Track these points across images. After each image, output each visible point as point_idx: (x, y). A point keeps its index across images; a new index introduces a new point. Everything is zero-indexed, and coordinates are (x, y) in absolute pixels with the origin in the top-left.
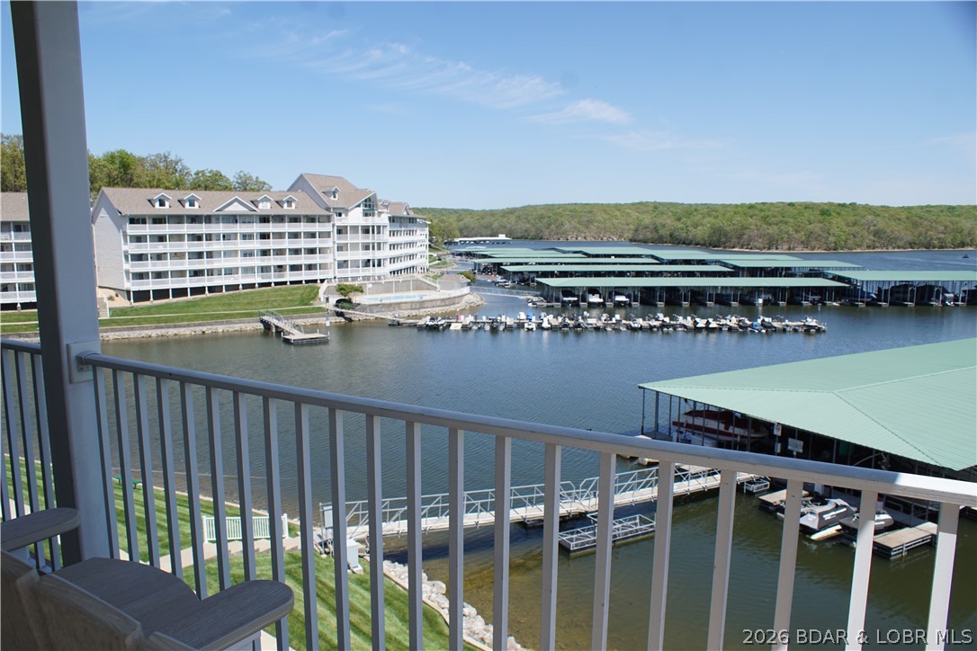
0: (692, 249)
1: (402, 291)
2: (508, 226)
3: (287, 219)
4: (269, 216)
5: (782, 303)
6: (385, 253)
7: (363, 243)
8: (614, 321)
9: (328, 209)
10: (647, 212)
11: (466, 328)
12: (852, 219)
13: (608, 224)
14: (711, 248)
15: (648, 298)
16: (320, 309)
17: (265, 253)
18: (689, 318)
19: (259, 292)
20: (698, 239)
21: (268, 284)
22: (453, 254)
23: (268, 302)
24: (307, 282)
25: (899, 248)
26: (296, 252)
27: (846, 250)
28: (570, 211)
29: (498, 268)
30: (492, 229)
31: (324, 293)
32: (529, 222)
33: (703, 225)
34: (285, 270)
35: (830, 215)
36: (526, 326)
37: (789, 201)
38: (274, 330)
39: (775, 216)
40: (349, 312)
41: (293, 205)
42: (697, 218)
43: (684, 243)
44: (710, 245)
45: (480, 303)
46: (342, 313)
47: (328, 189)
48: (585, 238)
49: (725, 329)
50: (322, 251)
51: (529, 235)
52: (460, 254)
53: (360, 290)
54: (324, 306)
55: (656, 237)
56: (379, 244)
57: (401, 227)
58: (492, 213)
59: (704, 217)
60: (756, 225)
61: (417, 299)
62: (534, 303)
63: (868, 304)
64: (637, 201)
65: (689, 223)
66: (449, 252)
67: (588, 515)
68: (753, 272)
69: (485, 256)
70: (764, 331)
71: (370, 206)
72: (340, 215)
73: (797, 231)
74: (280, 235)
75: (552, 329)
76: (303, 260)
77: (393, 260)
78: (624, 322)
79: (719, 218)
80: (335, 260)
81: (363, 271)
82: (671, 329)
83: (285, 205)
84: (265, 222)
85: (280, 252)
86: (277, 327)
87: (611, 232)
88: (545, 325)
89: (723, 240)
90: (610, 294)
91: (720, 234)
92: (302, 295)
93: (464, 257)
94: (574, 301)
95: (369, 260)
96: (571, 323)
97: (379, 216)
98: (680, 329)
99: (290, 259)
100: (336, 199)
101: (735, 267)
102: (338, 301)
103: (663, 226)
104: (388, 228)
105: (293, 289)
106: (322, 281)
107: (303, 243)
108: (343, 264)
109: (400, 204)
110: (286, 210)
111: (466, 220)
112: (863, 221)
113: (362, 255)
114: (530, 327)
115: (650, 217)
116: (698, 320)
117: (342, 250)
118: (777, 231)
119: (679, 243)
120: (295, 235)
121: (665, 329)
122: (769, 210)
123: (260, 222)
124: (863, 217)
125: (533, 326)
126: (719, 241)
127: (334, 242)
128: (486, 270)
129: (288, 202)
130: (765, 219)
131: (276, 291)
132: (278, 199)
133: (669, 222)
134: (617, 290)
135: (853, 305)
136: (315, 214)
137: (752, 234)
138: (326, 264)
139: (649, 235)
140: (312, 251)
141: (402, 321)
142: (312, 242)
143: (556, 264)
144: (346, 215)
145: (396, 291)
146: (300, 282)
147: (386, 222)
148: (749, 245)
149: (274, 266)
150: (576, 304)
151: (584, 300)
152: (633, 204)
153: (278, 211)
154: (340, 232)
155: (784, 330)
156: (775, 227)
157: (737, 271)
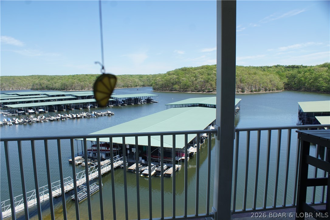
5: (96, 107)
8: (43, 118)
10: (36, 79)
13: (21, 84)
15: (51, 109)
18: (70, 115)
20: (57, 88)
25: (120, 87)
33: (58, 82)
36: (8, 123)
37: (85, 74)
39: (82, 79)
42: (55, 80)
43: (52, 89)
44: (61, 89)
48: (13, 89)
49: (83, 117)
55: (41, 87)
59: (58, 80)
60: (77, 82)
62: (6, 115)
63: (121, 105)
64: (31, 75)
65: (53, 82)
67: (79, 187)
68: (83, 98)
70: (95, 116)
73: (90, 84)
75: (20, 124)
78: (47, 118)
79: (64, 80)
82: (65, 119)
87: (23, 87)
88: (17, 123)
90: (37, 109)
91: (65, 86)
94: (23, 113)
96: (27, 121)
98: (68, 119)
101: (76, 96)
103: (43, 83)
115: (38, 80)
116: (73, 115)
119: (50, 89)
121: (63, 119)
122: (80, 77)
125: (11, 123)
126: (64, 88)
130: (79, 80)
133: (46, 82)
134: (39, 107)
135: (117, 106)
137: (75, 85)
139: (38, 87)
148: (75, 89)
150: (24, 114)
151: (27, 112)
155: (102, 115)
156: (83, 82)
157: (77, 98)
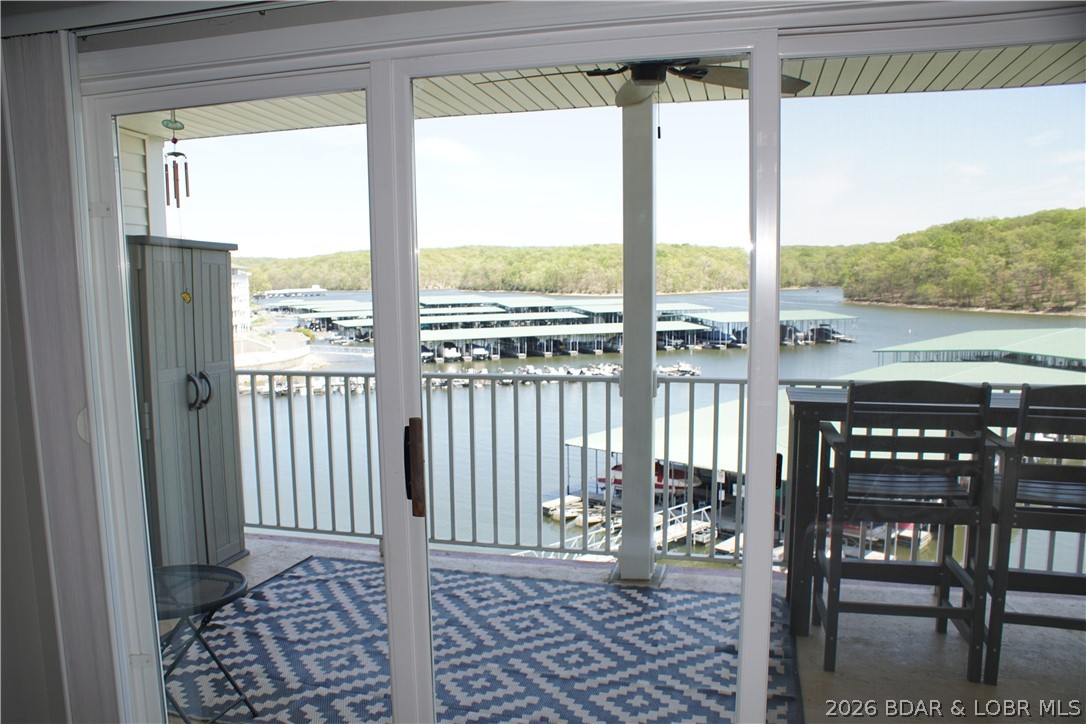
2: (321, 275)
10: (474, 256)
11: (318, 393)
12: (687, 260)
14: (547, 293)
15: (507, 349)
18: (561, 369)
20: (533, 285)
22: (267, 309)
25: (733, 288)
27: (684, 292)
29: (329, 324)
30: (303, 280)
32: (344, 270)
33: (537, 270)
35: (665, 256)
39: (611, 258)
42: (530, 262)
43: (517, 289)
44: (546, 290)
51: (345, 285)
52: (276, 310)
55: (488, 283)
58: (301, 261)
59: (537, 261)
60: (593, 268)
63: (729, 346)
64: (462, 245)
65: (521, 268)
68: (608, 318)
69: (305, 311)
79: (554, 262)
87: (437, 280)
89: (560, 284)
90: (467, 346)
91: (556, 278)
93: (280, 313)
94: (429, 357)
101: (587, 313)
103: (494, 271)
111: (271, 270)
112: (698, 262)
115: (478, 262)
116: (570, 369)
118: (616, 274)
119: (512, 289)
122: (605, 252)
124: (697, 258)
126: (555, 286)
128: (313, 326)
130: (601, 261)
133: (500, 266)
134: (474, 343)
135: (714, 348)
137: (589, 278)
139: (480, 282)
148: (587, 289)
150: (431, 361)
151: (440, 355)
152: (458, 249)
156: (612, 269)
157: (590, 318)
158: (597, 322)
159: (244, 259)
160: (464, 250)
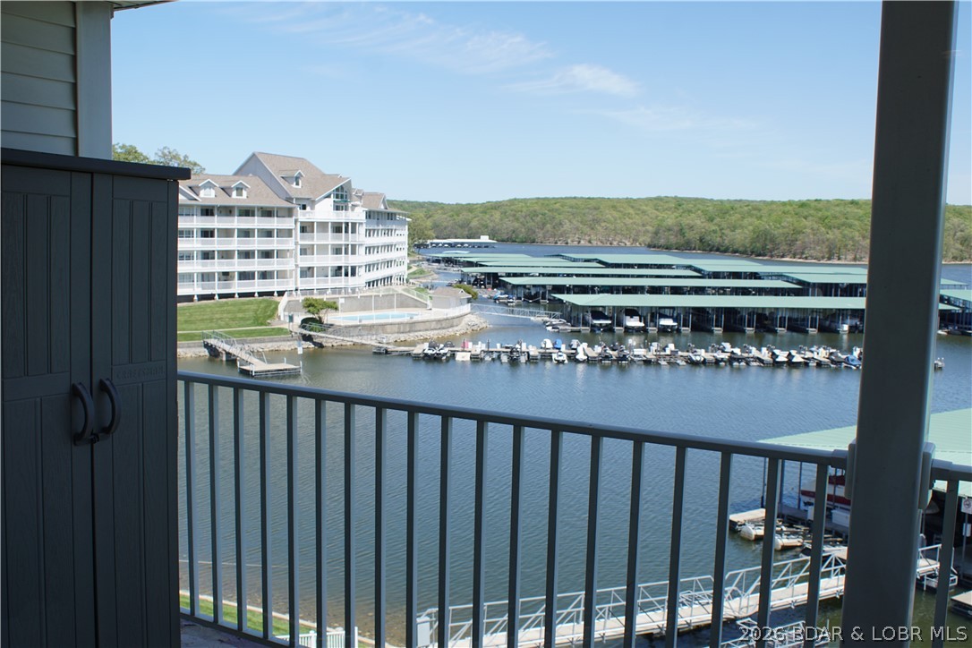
0: (729, 258)
1: (382, 308)
2: (491, 225)
3: (236, 212)
4: (213, 207)
6: (360, 259)
7: (332, 245)
8: (668, 352)
9: (289, 200)
10: (669, 209)
11: (476, 359)
13: (619, 225)
14: (753, 256)
15: (700, 321)
16: (280, 331)
17: (207, 255)
18: (764, 349)
19: (200, 307)
20: (736, 246)
21: (211, 297)
22: (428, 260)
23: (211, 320)
24: (261, 294)
26: (247, 255)
28: (571, 207)
29: (494, 280)
30: (471, 229)
31: (285, 310)
32: (517, 219)
33: (742, 227)
34: (233, 278)
36: (554, 356)
37: (850, 199)
38: (224, 359)
39: (835, 217)
40: (319, 336)
41: (244, 193)
42: (734, 218)
43: (718, 250)
44: (752, 252)
45: (484, 325)
46: (310, 336)
47: (289, 174)
48: (590, 242)
49: (813, 364)
50: (281, 254)
51: (517, 237)
52: (438, 261)
53: (333, 306)
54: (286, 326)
55: (682, 242)
56: (354, 247)
57: (378, 225)
58: (470, 208)
59: (743, 218)
60: (812, 229)
61: (406, 319)
62: (554, 327)
65: (724, 225)
66: (421, 257)
67: (738, 622)
68: (827, 289)
69: (471, 264)
71: (342, 197)
72: (304, 207)
73: (865, 237)
74: (227, 233)
75: (589, 361)
76: (256, 265)
77: (369, 267)
78: (680, 353)
79: (764, 219)
80: (297, 266)
81: (332, 281)
82: (743, 364)
83: (234, 193)
84: (207, 215)
85: (226, 255)
86: (228, 354)
87: (623, 235)
88: (581, 356)
89: (769, 246)
90: (653, 316)
91: (766, 239)
92: (256, 311)
93: (442, 265)
94: (607, 325)
95: (340, 268)
96: (614, 354)
97: (353, 210)
98: (754, 364)
99: (239, 264)
100: (300, 187)
101: (800, 282)
102: (305, 321)
103: (691, 228)
104: (364, 227)
105: (243, 304)
106: (281, 294)
107: (256, 244)
108: (307, 272)
109: (375, 195)
110: (235, 199)
111: (436, 217)
112: (947, 225)
113: (332, 261)
114: (561, 359)
115: (673, 216)
116: (777, 352)
117: (306, 254)
118: (840, 236)
119: (711, 250)
120: (246, 233)
121: (735, 364)
122: (828, 210)
123: (202, 215)
124: (948, 219)
125: (564, 357)
126: (764, 248)
127: (296, 243)
128: (477, 282)
129: (237, 189)
130: (823, 219)
131: (222, 305)
132: (223, 185)
133: (699, 222)
134: (662, 311)
135: (964, 333)
136: (272, 205)
137: (807, 240)
138: (285, 271)
139: (673, 240)
140: (267, 254)
141: (391, 348)
142: (268, 243)
143: (568, 275)
144: (312, 208)
145: (376, 309)
146: (252, 295)
147: (363, 217)
148: (803, 253)
149: (219, 273)
150: (609, 329)
151: (619, 324)
152: (650, 199)
153: (224, 201)
154: (303, 230)
156: (836, 231)
157: (804, 289)
158: (813, 295)
159: (408, 202)
160: (658, 202)
